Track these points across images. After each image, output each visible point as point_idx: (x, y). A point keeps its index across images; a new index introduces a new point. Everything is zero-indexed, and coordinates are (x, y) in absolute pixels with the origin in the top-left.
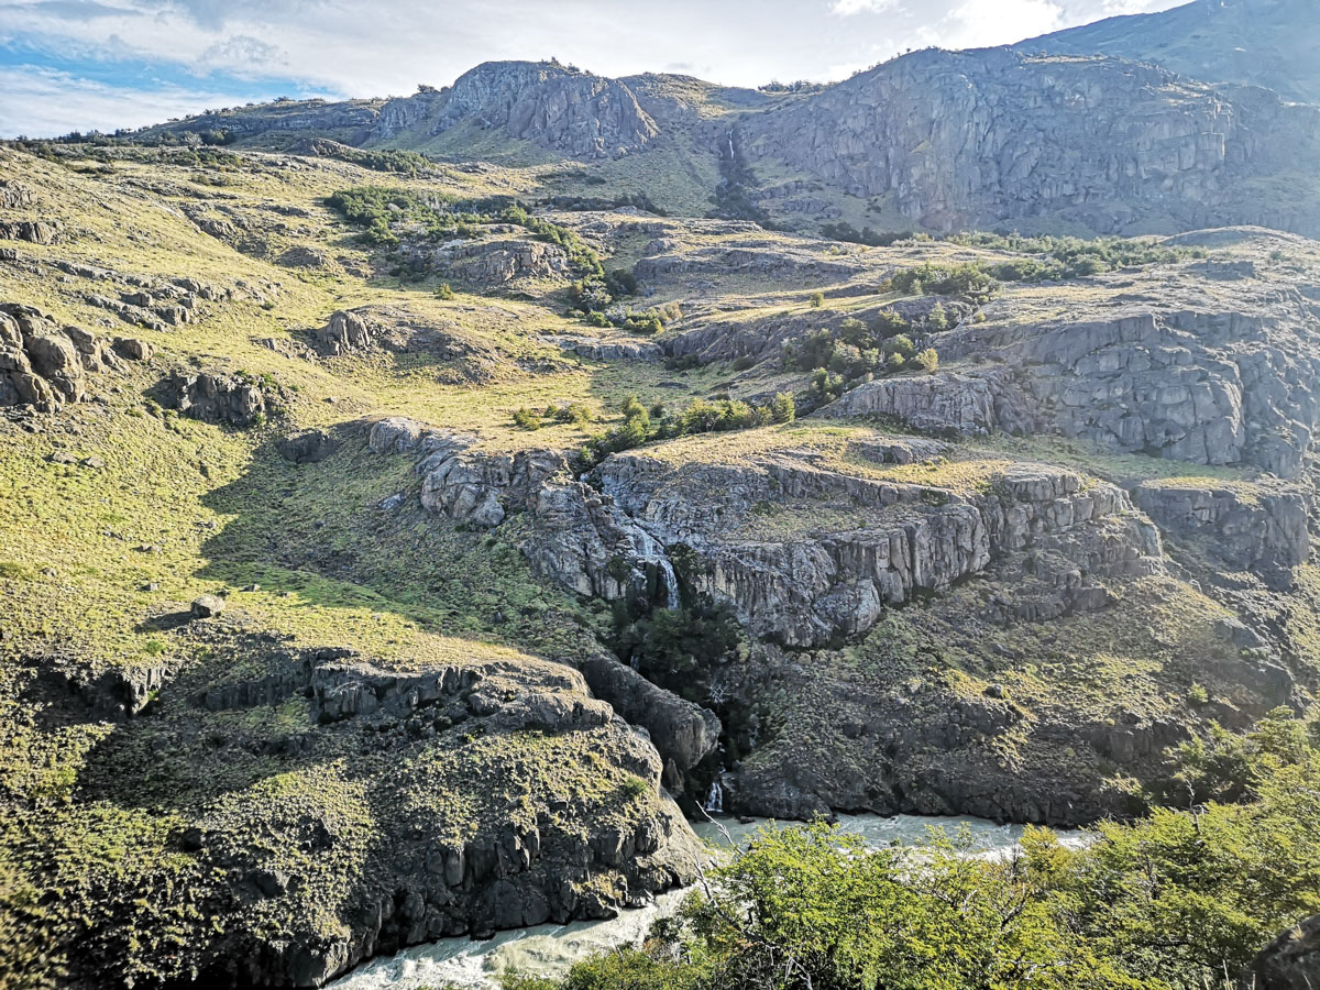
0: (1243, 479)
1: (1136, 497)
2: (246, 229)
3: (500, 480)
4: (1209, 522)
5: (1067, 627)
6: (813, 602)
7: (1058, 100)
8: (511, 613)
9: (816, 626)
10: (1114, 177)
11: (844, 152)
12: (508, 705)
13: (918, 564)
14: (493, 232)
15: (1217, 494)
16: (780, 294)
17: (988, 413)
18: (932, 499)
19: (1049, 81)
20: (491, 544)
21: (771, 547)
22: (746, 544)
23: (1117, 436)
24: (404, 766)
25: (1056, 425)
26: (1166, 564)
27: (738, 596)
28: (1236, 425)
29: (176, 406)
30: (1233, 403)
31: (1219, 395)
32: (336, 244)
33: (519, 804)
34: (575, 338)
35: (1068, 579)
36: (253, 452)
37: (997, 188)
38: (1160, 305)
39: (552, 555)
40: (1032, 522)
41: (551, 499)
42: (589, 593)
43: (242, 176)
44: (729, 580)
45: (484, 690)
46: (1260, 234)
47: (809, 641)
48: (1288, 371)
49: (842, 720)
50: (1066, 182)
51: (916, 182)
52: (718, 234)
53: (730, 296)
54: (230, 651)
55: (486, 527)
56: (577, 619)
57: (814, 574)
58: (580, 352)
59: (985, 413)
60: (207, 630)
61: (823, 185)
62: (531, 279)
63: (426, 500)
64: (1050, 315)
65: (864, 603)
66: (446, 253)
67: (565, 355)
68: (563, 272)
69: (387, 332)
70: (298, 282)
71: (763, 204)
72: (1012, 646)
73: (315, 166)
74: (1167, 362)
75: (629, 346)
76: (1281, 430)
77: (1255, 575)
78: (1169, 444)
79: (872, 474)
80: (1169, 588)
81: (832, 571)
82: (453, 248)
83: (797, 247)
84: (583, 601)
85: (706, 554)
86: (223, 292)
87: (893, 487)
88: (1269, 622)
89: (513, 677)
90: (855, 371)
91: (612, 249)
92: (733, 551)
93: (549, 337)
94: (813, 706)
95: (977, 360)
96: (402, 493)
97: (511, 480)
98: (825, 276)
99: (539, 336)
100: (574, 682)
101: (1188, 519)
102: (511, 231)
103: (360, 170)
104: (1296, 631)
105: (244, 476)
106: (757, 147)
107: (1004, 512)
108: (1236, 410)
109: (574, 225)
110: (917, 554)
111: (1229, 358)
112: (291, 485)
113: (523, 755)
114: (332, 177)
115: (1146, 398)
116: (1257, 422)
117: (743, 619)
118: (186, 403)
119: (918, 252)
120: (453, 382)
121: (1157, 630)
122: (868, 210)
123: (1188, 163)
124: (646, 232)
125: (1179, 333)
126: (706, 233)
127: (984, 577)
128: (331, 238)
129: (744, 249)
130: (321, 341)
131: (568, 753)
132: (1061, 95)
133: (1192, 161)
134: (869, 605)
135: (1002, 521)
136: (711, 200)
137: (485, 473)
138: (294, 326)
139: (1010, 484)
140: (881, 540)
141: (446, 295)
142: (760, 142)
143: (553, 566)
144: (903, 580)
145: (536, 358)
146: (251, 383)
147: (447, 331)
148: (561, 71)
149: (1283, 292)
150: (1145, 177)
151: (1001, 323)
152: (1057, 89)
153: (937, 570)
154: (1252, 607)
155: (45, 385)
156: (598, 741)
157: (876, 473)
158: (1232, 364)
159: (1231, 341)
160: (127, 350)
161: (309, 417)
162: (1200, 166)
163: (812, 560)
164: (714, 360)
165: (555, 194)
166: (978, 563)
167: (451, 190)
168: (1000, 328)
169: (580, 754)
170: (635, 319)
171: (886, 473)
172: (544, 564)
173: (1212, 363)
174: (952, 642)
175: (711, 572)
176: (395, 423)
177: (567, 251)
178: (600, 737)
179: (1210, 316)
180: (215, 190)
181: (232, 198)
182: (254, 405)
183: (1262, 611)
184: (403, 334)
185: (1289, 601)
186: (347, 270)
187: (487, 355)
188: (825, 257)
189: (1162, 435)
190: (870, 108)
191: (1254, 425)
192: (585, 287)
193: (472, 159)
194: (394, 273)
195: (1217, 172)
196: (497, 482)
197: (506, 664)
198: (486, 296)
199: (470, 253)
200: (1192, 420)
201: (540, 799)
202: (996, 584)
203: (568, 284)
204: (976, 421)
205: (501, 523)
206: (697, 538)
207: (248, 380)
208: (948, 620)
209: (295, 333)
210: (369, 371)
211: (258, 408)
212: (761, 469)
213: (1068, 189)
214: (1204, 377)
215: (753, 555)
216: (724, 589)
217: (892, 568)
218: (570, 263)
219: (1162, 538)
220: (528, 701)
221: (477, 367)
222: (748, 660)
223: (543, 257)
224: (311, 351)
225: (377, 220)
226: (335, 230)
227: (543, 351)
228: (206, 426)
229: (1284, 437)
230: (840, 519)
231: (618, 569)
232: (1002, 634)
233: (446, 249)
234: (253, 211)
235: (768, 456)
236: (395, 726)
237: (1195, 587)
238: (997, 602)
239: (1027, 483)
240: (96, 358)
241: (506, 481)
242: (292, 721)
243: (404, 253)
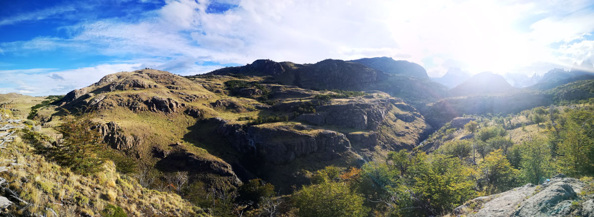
21: (274, 145)
23: (346, 125)
28: (366, 123)
29: (187, 113)
30: (366, 119)
31: (363, 118)
32: (224, 89)
34: (259, 105)
36: (197, 121)
58: (258, 107)
67: (256, 108)
69: (226, 104)
75: (267, 107)
78: (355, 126)
86: (201, 97)
93: (254, 105)
105: (194, 125)
112: (200, 126)
118: (189, 113)
120: (233, 112)
130: (214, 105)
145: (250, 109)
147: (236, 104)
155: (170, 110)
160: (183, 105)
161: (207, 116)
173: (362, 112)
176: (218, 118)
184: (228, 104)
186: (225, 94)
187: (241, 108)
207: (199, 110)
209: (211, 103)
210: (220, 110)
211: (199, 114)
221: (239, 110)
224: (212, 106)
227: (252, 107)
228: (191, 117)
240: (179, 106)
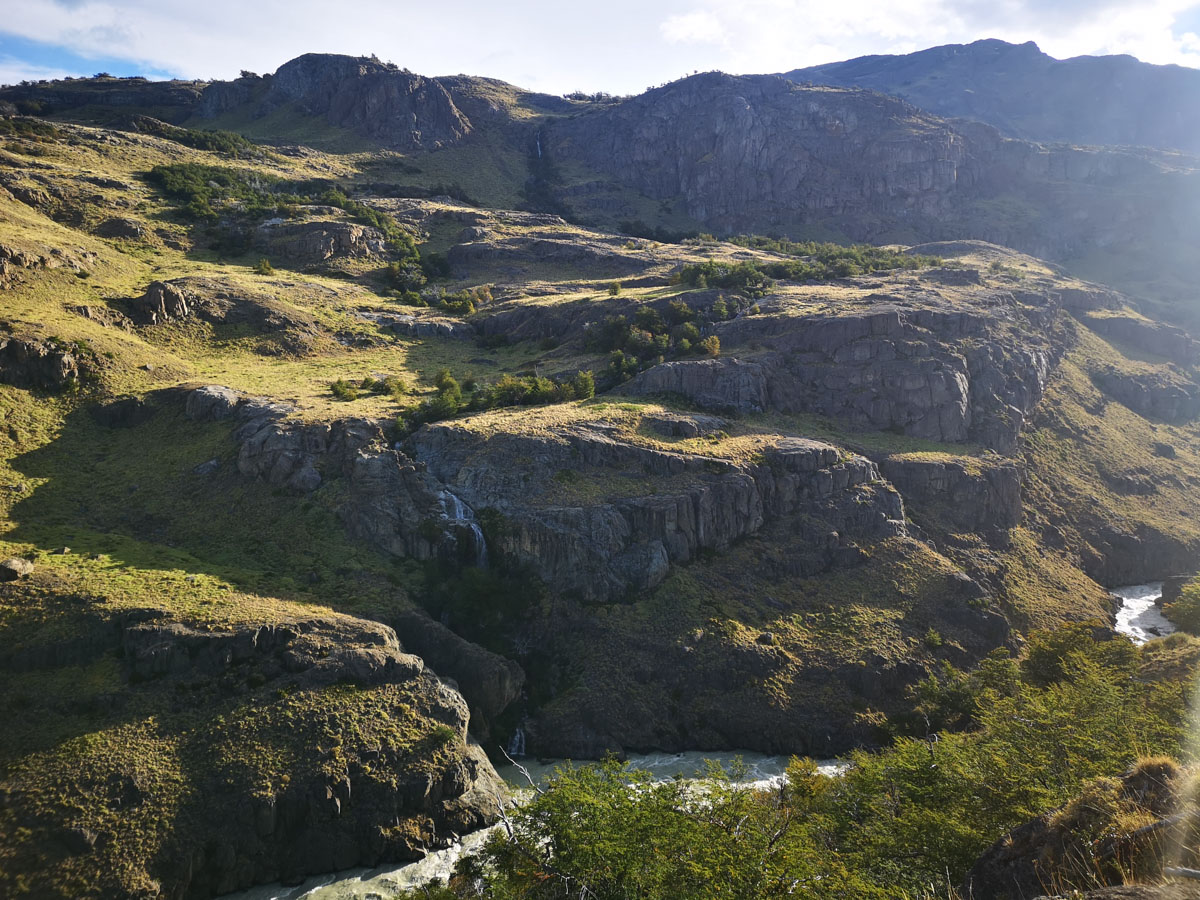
0: (970, 455)
1: (885, 469)
2: (62, 199)
3: (317, 447)
4: (942, 490)
5: (827, 582)
6: (610, 561)
7: (821, 124)
8: (326, 573)
9: (612, 583)
10: (867, 193)
11: (639, 158)
12: (322, 661)
13: (702, 528)
14: (313, 212)
15: (948, 466)
16: (582, 282)
17: (763, 394)
18: (714, 469)
19: (814, 107)
20: (307, 508)
21: (573, 511)
22: (549, 509)
23: (868, 416)
24: (218, 723)
25: (819, 405)
26: (908, 526)
27: (542, 555)
28: (964, 409)
30: (962, 390)
31: (952, 384)
32: (154, 217)
33: (332, 756)
34: (392, 316)
35: (828, 540)
36: (65, 417)
37: (770, 198)
38: (904, 305)
39: (367, 519)
40: (799, 490)
41: (367, 464)
42: (401, 554)
43: (60, 147)
44: (533, 542)
45: (295, 647)
46: (984, 247)
47: (605, 596)
48: (1006, 363)
49: (634, 668)
50: (828, 196)
51: (702, 189)
52: (526, 225)
53: (537, 282)
54: (38, 613)
55: (302, 492)
56: (391, 578)
57: (611, 535)
58: (394, 328)
59: (759, 394)
60: (14, 592)
61: (621, 187)
62: (350, 259)
63: (243, 465)
64: (814, 309)
65: (655, 561)
66: (266, 230)
67: (381, 331)
68: (381, 253)
69: (206, 303)
70: (116, 252)
71: (567, 200)
72: (781, 599)
73: (135, 141)
74: (909, 353)
75: (443, 324)
76: (1000, 414)
77: (979, 536)
78: (911, 423)
79: (663, 446)
80: (911, 546)
81: (627, 533)
82: (273, 226)
83: (598, 240)
84: (397, 561)
85: (512, 517)
86: (36, 259)
87: (681, 457)
88: (990, 575)
89: (327, 635)
90: (648, 354)
91: (428, 234)
92: (538, 514)
93: (366, 314)
94: (609, 655)
95: (754, 348)
96: (219, 458)
97: (328, 447)
98: (623, 268)
99: (357, 313)
100: (386, 638)
101: (926, 488)
102: (331, 212)
103: (181, 147)
104: (1012, 583)
105: (55, 440)
106: (562, 149)
107: (775, 480)
108: (964, 395)
109: (392, 210)
110: (701, 517)
111: (959, 351)
112: (104, 450)
113: (336, 709)
114: (151, 151)
115: (892, 384)
116: (981, 406)
117: (546, 577)
119: (704, 250)
120: (271, 353)
121: (900, 583)
122: (660, 211)
123: (927, 185)
124: (460, 220)
125: (919, 329)
126: (516, 224)
127: (759, 538)
128: (149, 211)
129: (550, 240)
130: (137, 311)
131: (380, 705)
132: (824, 120)
133: (930, 182)
134: (659, 562)
135: (773, 489)
136: (520, 194)
137: (302, 441)
138: (111, 294)
139: (781, 456)
140: (670, 506)
141: (266, 271)
142: (565, 144)
143: (368, 529)
144: (689, 541)
145: (354, 333)
146: (65, 349)
147: (267, 305)
148: (380, 67)
149: (1002, 297)
150: (892, 194)
151: (774, 315)
152: (821, 115)
153: (718, 532)
154: (976, 562)
156: (409, 693)
157: (665, 445)
158: (961, 356)
159: (961, 337)
161: (124, 384)
162: (937, 188)
163: (609, 523)
164: (521, 339)
165: (373, 180)
166: (753, 525)
167: (272, 171)
168: (772, 319)
169: (391, 705)
170: (448, 299)
171: (672, 445)
172: (359, 527)
173: (945, 355)
174: (730, 595)
175: (517, 534)
176: (213, 391)
177: (384, 234)
178: (411, 689)
179: (943, 315)
180: (30, 159)
181: (49, 168)
182: (67, 371)
183: (985, 566)
184: (221, 306)
185: (1006, 558)
186: (166, 243)
187: (306, 329)
188: (623, 251)
189: (905, 416)
190: (662, 120)
191: (979, 409)
192: (401, 268)
193: (292, 143)
194: (214, 247)
195: (950, 194)
196: (314, 449)
197: (320, 622)
198: (305, 273)
199: (291, 230)
200: (929, 405)
201: (352, 750)
202: (768, 544)
203: (385, 265)
204: (753, 401)
205: (317, 488)
206: (505, 503)
207: (62, 346)
208: (727, 576)
209: (111, 302)
210: (186, 340)
211: (72, 374)
212: (564, 440)
213: (829, 202)
214: (939, 368)
215: (556, 519)
216: (528, 550)
217: (679, 530)
218: (387, 246)
219: (904, 504)
220: (342, 657)
221: (295, 340)
222: (550, 615)
223: (361, 238)
224: (127, 320)
225: (198, 197)
226: (154, 204)
227: (361, 327)
228: (16, 390)
229: (1002, 419)
230: (634, 486)
231: (431, 532)
232: (773, 588)
233: (266, 227)
234: (70, 182)
235: (570, 429)
236: (208, 684)
237: (931, 547)
238: (770, 560)
239: (795, 455)
241: (323, 449)
242: (102, 680)
243: (224, 229)
